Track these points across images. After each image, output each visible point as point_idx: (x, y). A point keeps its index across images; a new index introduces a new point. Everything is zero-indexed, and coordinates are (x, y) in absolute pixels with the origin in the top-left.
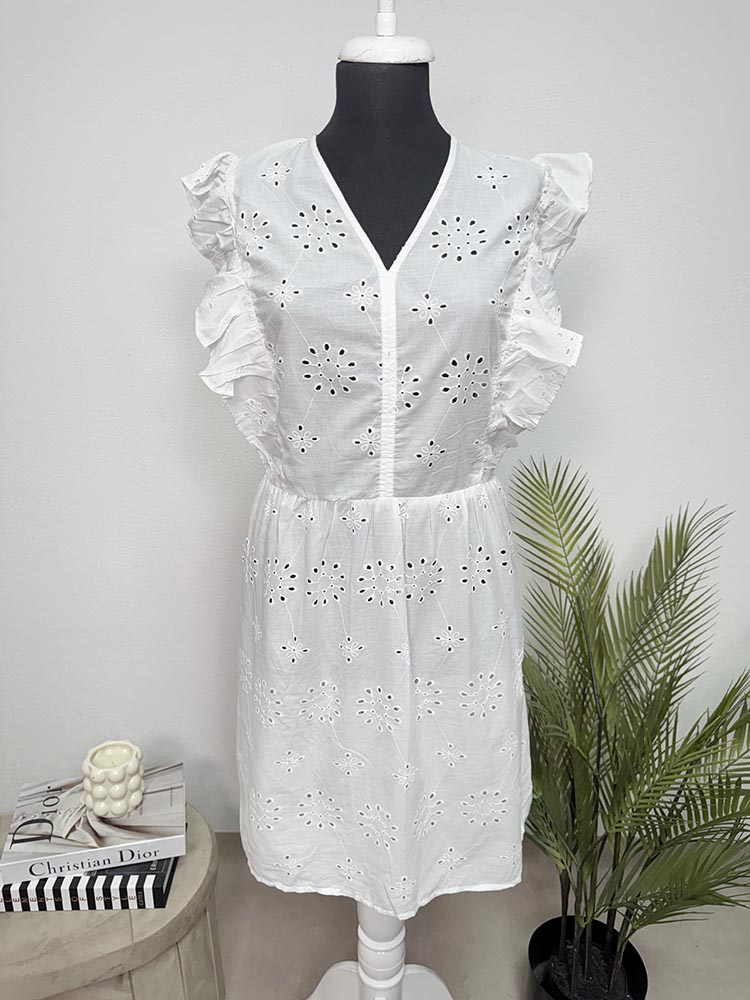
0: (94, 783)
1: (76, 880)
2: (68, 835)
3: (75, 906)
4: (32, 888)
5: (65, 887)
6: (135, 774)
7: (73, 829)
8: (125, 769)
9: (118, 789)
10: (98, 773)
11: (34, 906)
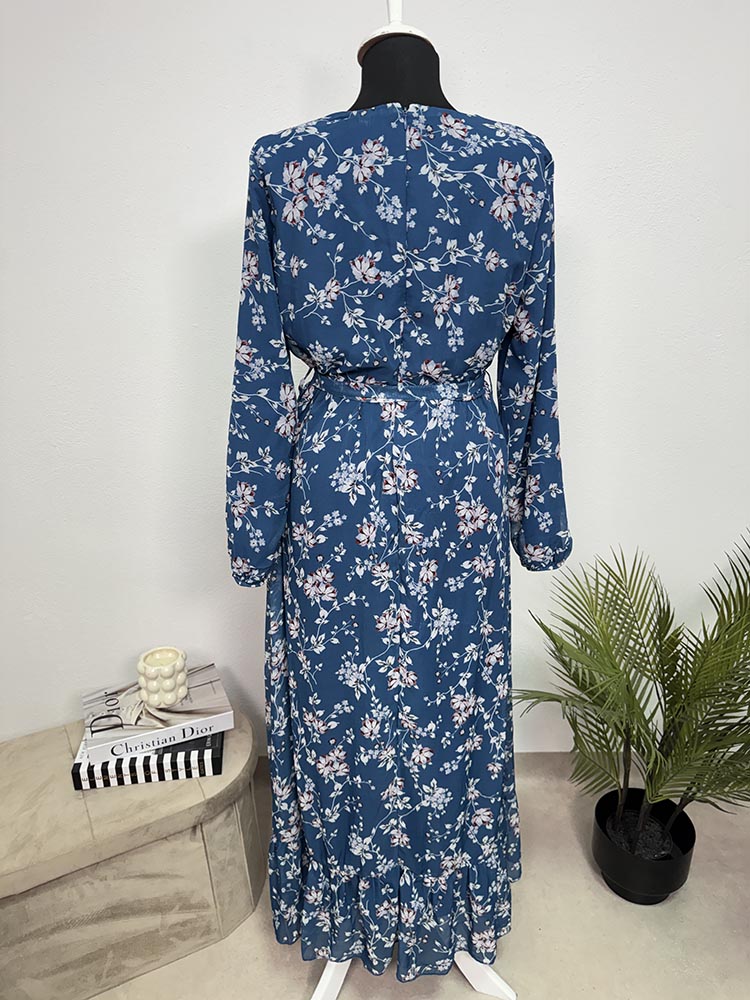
0: (149, 679)
1: (147, 759)
2: (136, 723)
3: (148, 779)
4: (112, 768)
5: (139, 765)
6: (180, 672)
7: (139, 718)
8: (174, 666)
9: (168, 683)
10: (152, 671)
11: (114, 782)
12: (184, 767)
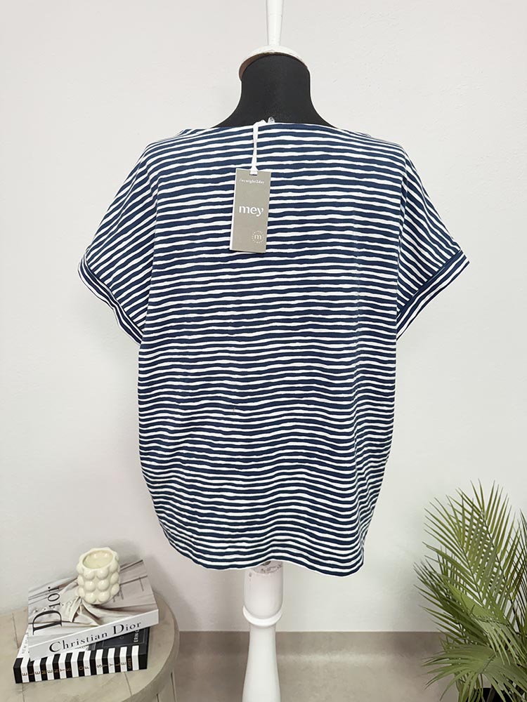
0: (86, 579)
1: (81, 654)
2: (73, 620)
3: (81, 673)
4: (49, 663)
5: (74, 660)
6: (113, 573)
7: (76, 615)
8: (108, 568)
9: (103, 583)
10: (88, 572)
11: (51, 676)
12: (113, 663)
